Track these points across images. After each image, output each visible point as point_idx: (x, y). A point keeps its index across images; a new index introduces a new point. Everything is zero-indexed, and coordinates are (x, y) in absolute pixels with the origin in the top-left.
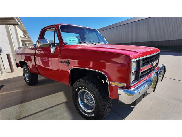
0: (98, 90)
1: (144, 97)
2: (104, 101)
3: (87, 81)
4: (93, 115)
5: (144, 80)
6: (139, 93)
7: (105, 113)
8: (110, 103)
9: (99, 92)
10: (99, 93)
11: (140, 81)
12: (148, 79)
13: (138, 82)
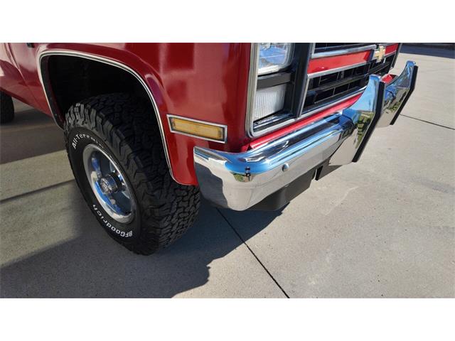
0: (130, 151)
1: (317, 179)
2: (155, 193)
3: (93, 112)
4: (130, 234)
5: (325, 115)
6: (284, 168)
7: (164, 231)
8: (186, 199)
9: (137, 158)
10: (137, 163)
11: (303, 116)
12: (341, 113)
13: (292, 120)
